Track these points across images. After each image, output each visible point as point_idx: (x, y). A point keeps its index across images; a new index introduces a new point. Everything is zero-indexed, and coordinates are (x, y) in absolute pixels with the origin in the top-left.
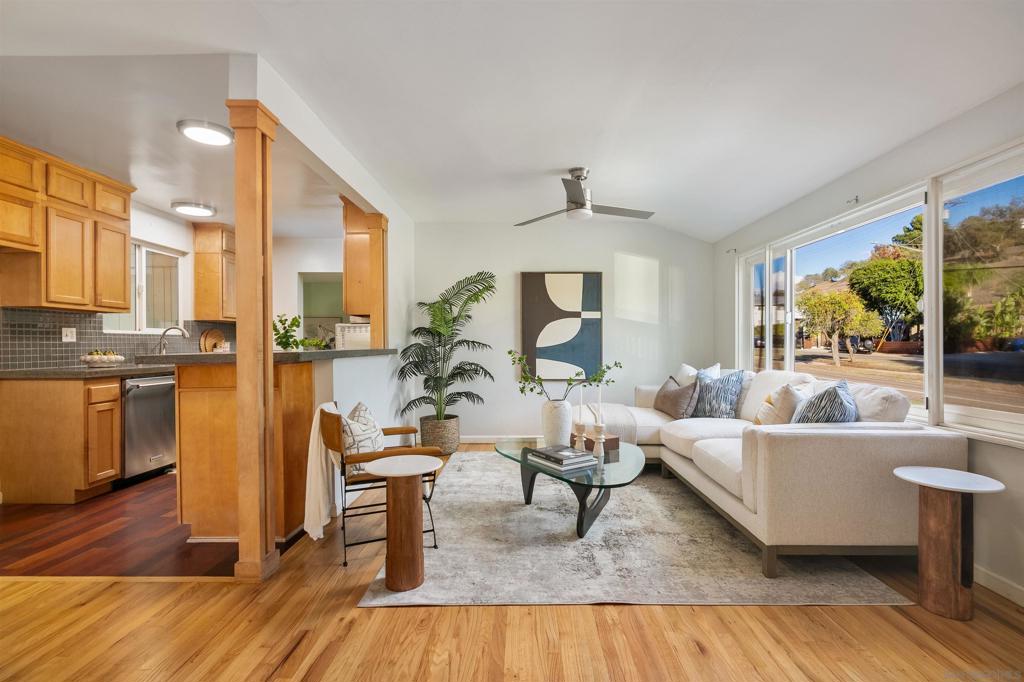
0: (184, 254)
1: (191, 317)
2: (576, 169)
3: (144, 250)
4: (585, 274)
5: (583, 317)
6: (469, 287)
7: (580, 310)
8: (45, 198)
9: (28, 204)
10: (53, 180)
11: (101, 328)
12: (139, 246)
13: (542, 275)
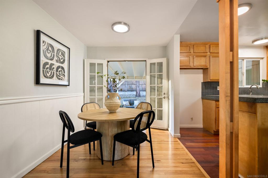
3: (245, 60)
8: (209, 54)
9: (205, 56)
10: (211, 48)
12: (243, 60)
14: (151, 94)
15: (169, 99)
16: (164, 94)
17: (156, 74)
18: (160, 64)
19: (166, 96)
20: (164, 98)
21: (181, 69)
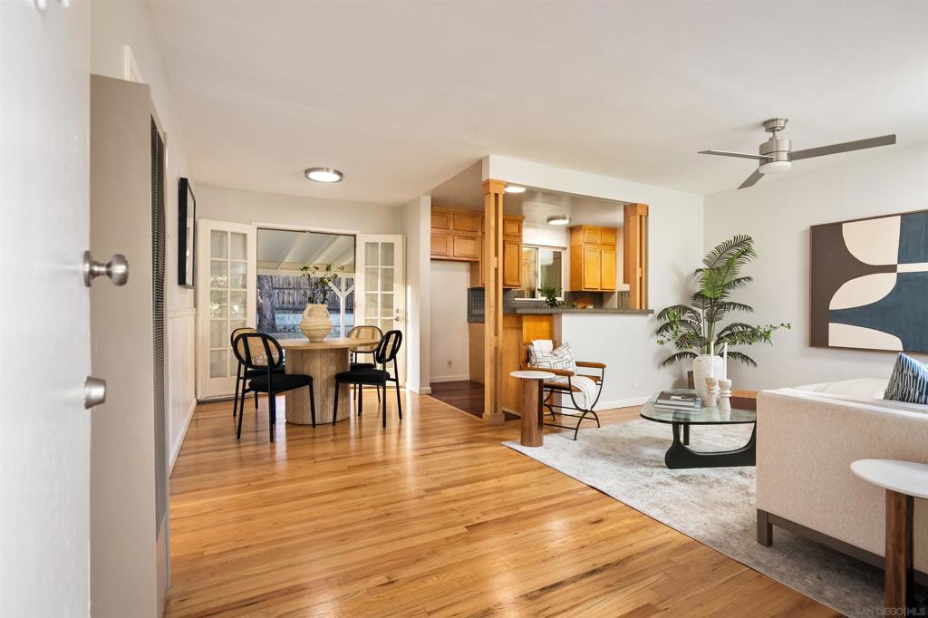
0: (565, 249)
1: (568, 290)
2: (769, 121)
4: (902, 215)
5: (899, 271)
6: (730, 251)
7: (894, 261)
9: (474, 239)
12: (537, 248)
13: (838, 226)
14: (366, 312)
15: (406, 322)
16: (397, 311)
17: (380, 267)
18: (389, 247)
19: (401, 315)
20: (397, 320)
21: (432, 259)
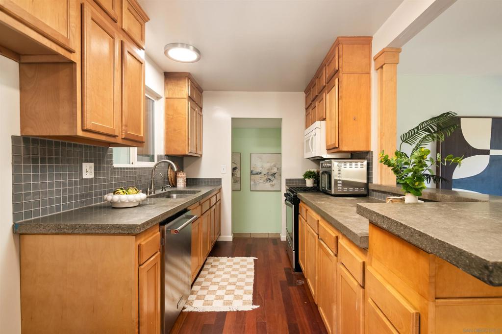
1: (163, 152)
4: (493, 118)
5: (491, 154)
11: (112, 164)
